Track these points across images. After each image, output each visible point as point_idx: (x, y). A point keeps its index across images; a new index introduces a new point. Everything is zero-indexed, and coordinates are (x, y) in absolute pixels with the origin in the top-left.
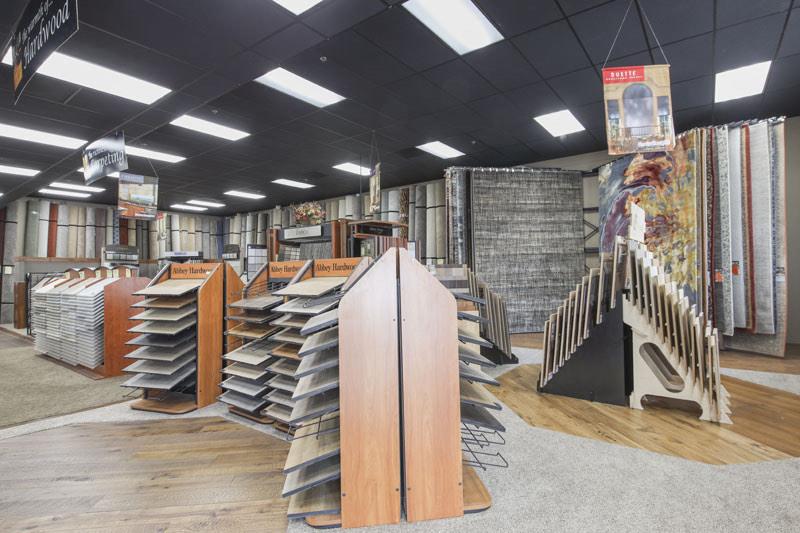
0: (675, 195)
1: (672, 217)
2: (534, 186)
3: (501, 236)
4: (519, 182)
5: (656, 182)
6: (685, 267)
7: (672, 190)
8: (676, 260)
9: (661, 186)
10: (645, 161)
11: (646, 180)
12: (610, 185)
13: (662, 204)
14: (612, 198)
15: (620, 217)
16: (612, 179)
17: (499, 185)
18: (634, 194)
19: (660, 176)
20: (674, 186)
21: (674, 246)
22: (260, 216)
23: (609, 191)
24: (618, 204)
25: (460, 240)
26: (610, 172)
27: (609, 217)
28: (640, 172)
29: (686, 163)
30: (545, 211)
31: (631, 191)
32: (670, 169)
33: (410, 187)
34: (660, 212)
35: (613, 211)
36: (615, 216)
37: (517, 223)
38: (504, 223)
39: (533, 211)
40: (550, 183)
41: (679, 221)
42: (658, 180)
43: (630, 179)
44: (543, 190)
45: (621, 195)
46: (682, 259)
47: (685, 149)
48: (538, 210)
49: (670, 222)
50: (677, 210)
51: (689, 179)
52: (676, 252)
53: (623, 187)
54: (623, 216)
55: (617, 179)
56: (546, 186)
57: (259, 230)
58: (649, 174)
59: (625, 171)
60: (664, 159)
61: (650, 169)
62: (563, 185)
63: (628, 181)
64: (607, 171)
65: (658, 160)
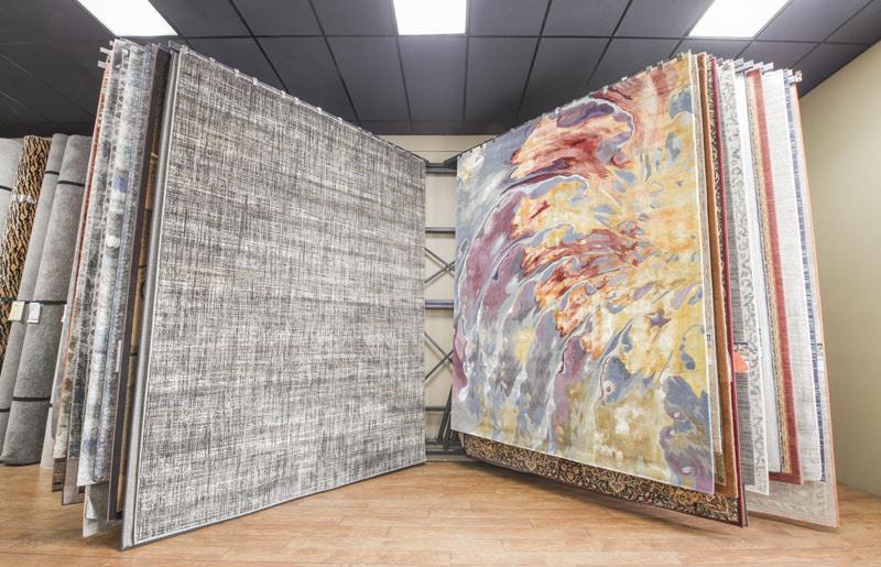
0: (639, 186)
1: (632, 233)
2: (341, 154)
3: (248, 244)
4: (310, 133)
5: (589, 166)
6: (668, 339)
7: (630, 178)
8: (641, 325)
9: (602, 174)
10: (560, 130)
11: (563, 165)
12: (480, 183)
13: (606, 208)
14: (485, 207)
15: (501, 240)
16: (483, 174)
17: (256, 118)
18: (534, 195)
19: (597, 154)
20: (637, 169)
21: (638, 294)
23: (479, 194)
24: (497, 216)
25: (110, 240)
26: (482, 159)
27: (476, 243)
28: (549, 152)
29: (666, 120)
30: (361, 211)
31: (528, 189)
32: (623, 137)
34: (597, 225)
35: (488, 229)
36: (491, 239)
37: (296, 223)
38: (261, 214)
39: (336, 205)
40: (374, 160)
41: (651, 239)
42: (593, 160)
43: (526, 166)
44: (359, 168)
45: (503, 200)
46: (659, 321)
47: (662, 92)
48: (347, 207)
50: (645, 217)
51: (676, 153)
52: (644, 307)
53: (509, 183)
54: (508, 239)
55: (495, 171)
56: (365, 163)
58: (571, 152)
59: (515, 154)
60: (607, 121)
61: (575, 143)
62: (396, 173)
63: (520, 173)
64: (472, 162)
65: (594, 125)
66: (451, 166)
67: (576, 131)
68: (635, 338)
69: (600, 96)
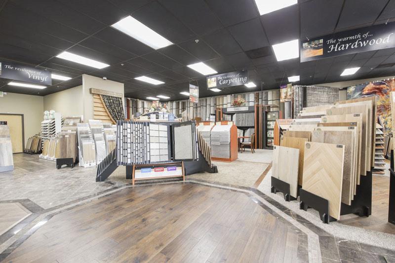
2: (325, 93)
4: (321, 92)
5: (380, 93)
7: (389, 96)
9: (383, 95)
10: (374, 86)
11: (375, 93)
12: (354, 94)
13: (383, 101)
16: (354, 92)
17: (315, 92)
19: (382, 92)
21: (389, 115)
22: (180, 103)
23: (353, 96)
26: (354, 89)
28: (371, 90)
30: (328, 102)
31: (366, 96)
32: (388, 89)
33: (260, 92)
34: (382, 104)
39: (325, 102)
40: (330, 92)
42: (381, 93)
43: (366, 91)
44: (328, 95)
48: (327, 102)
49: (388, 107)
50: (391, 103)
53: (361, 94)
55: (358, 92)
56: (329, 93)
57: (180, 108)
58: (377, 90)
59: (363, 89)
60: (384, 86)
61: (377, 89)
62: (334, 93)
63: (364, 93)
64: (352, 89)
65: (382, 86)
66: (346, 89)
67: (378, 87)
68: (388, 122)
69: (383, 81)
